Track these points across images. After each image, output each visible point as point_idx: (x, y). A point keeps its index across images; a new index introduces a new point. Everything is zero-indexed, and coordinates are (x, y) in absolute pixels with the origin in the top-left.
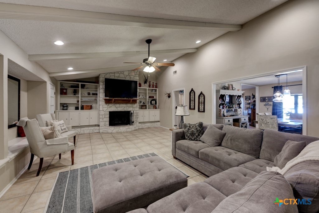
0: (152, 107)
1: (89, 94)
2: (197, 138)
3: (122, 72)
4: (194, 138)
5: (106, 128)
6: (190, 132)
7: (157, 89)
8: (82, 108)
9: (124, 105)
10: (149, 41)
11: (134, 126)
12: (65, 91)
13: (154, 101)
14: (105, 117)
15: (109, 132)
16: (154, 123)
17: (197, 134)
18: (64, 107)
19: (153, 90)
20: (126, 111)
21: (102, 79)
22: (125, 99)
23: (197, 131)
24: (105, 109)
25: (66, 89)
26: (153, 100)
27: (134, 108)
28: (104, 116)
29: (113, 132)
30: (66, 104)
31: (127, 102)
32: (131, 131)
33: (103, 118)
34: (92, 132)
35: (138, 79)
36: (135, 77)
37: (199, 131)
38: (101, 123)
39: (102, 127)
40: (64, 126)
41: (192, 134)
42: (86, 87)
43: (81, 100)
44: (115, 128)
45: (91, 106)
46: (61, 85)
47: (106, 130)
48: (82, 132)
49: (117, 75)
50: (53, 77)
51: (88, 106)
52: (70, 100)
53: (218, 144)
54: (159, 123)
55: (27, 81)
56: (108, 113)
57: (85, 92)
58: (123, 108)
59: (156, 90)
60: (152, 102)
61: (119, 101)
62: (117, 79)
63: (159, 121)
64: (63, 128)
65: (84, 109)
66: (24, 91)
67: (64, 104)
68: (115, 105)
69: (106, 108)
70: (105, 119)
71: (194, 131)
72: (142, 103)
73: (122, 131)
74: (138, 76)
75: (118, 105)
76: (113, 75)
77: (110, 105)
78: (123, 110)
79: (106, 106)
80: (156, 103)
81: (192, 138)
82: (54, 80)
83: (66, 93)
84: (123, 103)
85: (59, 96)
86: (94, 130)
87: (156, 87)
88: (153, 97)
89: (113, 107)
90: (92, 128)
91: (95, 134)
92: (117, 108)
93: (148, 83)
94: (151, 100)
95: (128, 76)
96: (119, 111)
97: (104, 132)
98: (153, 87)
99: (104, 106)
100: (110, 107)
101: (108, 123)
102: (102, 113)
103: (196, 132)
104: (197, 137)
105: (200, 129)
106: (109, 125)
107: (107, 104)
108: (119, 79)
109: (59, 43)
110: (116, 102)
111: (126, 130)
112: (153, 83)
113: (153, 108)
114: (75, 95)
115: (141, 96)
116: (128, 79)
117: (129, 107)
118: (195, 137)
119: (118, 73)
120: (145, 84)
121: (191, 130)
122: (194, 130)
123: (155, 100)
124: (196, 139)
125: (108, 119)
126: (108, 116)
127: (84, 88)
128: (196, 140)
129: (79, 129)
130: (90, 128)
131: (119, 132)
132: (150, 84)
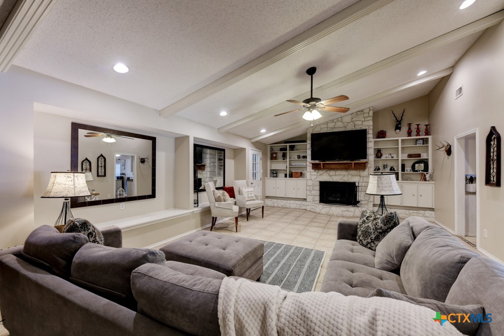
0: (419, 177)
1: (299, 157)
2: (372, 244)
3: (340, 119)
4: (366, 241)
5: (315, 205)
6: (362, 229)
7: (430, 137)
8: (291, 176)
9: (344, 173)
10: (311, 71)
11: (360, 208)
12: (274, 155)
13: (422, 165)
14: (313, 189)
15: (317, 211)
16: (416, 211)
17: (373, 236)
18: (274, 173)
19: (417, 140)
20: (347, 181)
21: (309, 136)
22: (345, 162)
23: (376, 228)
24: (313, 177)
25: (276, 153)
26: (419, 162)
27: (363, 177)
28: (311, 188)
29: (321, 212)
30: (276, 170)
31: (347, 168)
32: (352, 216)
33: (311, 190)
34: (298, 208)
35: (372, 124)
36: (365, 123)
37: (381, 231)
38: (308, 197)
39: (310, 204)
40: (251, 194)
41: (366, 232)
42: (296, 147)
43: (290, 165)
44: (324, 206)
45: (301, 173)
46: (272, 149)
47: (313, 207)
48: (288, 206)
49: (331, 125)
50: (257, 142)
51: (297, 173)
52: (280, 165)
53: (393, 266)
54: (433, 212)
55: (234, 149)
56: (318, 184)
57: (295, 154)
58: (341, 177)
59: (425, 141)
60: (417, 165)
61: (333, 166)
62: (332, 131)
63: (432, 209)
64: (250, 196)
65: (293, 176)
66: (230, 158)
67: (274, 170)
68: (328, 172)
69: (316, 176)
70: (313, 192)
71: (370, 228)
72: (389, 168)
73: (335, 214)
74: (371, 118)
75: (332, 173)
76: (326, 126)
77: (321, 172)
78: (341, 181)
79: (315, 173)
80: (426, 169)
81: (363, 241)
82: (259, 145)
83: (275, 158)
84: (341, 169)
85: (269, 161)
86: (301, 206)
87: (427, 133)
88: (419, 155)
89: (324, 174)
90: (299, 202)
91: (300, 210)
92: (330, 176)
93: (405, 129)
94: (414, 161)
95: (352, 123)
96: (335, 181)
97: (312, 210)
98: (418, 134)
99: (312, 173)
100: (320, 175)
101: (318, 198)
102: (310, 183)
103: (373, 231)
104: (372, 241)
105: (382, 225)
106: (318, 202)
107: (317, 171)
108: (335, 130)
109: (223, 113)
110: (326, 168)
111: (341, 213)
112: (418, 125)
113: (420, 179)
114: (284, 159)
115: (387, 156)
116: (350, 128)
117: (352, 175)
118: (369, 240)
119: (333, 122)
120: (398, 131)
121: (366, 225)
122: (371, 226)
123: (425, 162)
124: (369, 246)
125: (317, 193)
126: (318, 188)
127: (293, 150)
128: (369, 248)
129: (285, 202)
130: (297, 202)
131: (329, 213)
132: (410, 129)
